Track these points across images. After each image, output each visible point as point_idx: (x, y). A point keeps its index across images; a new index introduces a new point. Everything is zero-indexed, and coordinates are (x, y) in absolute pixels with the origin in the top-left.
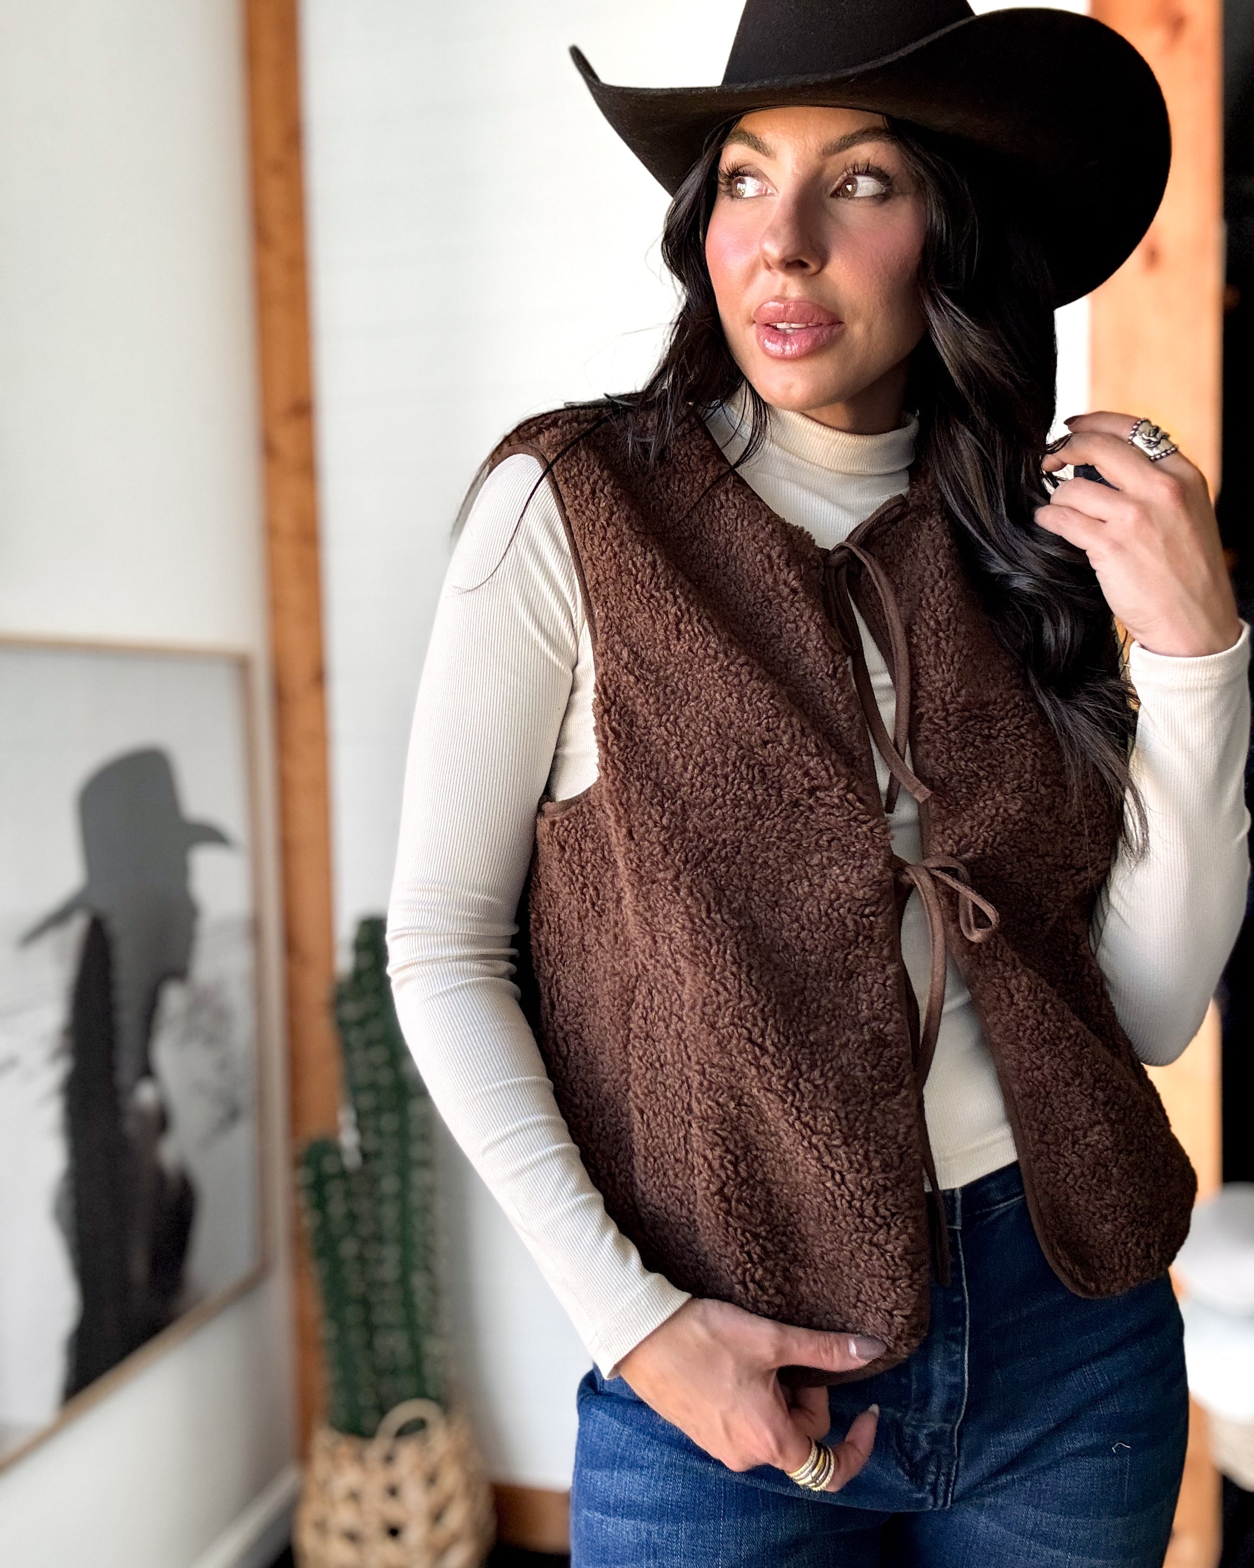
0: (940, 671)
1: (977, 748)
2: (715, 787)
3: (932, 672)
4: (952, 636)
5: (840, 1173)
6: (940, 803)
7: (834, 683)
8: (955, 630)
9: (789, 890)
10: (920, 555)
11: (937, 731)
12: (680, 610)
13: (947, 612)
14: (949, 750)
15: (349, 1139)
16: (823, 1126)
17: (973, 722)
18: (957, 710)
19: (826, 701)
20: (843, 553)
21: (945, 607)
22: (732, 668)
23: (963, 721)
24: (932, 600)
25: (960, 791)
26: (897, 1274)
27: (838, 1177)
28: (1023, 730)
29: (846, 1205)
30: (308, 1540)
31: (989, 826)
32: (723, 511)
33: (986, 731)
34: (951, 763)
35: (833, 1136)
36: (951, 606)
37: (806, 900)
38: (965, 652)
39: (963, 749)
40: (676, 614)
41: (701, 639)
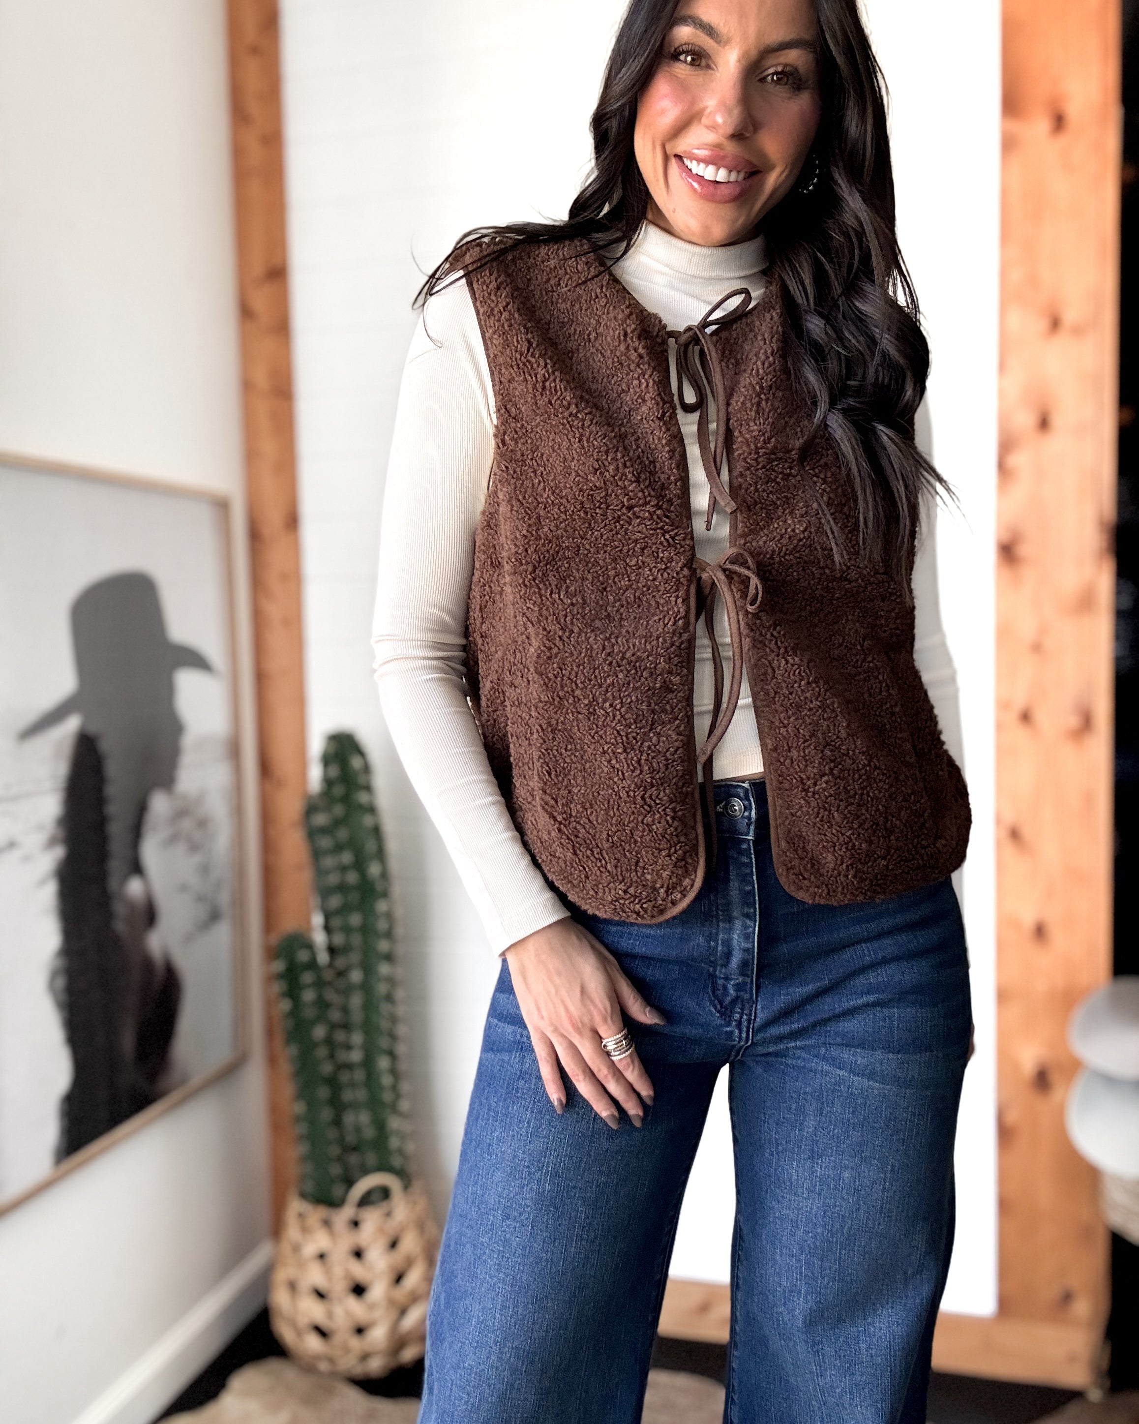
0: (758, 423)
1: (778, 483)
2: (560, 506)
3: (752, 424)
4: (771, 398)
5: (622, 771)
6: (745, 523)
7: (661, 424)
8: (774, 394)
9: (615, 582)
10: (759, 338)
11: (748, 469)
12: (548, 372)
13: (771, 380)
14: (756, 483)
15: (319, 938)
16: (610, 739)
17: (776, 463)
18: (766, 454)
19: (655, 437)
20: (691, 333)
21: (770, 377)
22: (579, 415)
23: (770, 461)
24: (761, 371)
25: (761, 515)
26: (661, 846)
27: (620, 773)
28: (817, 471)
29: (625, 796)
30: (281, 1299)
31: (779, 541)
32: (597, 300)
33: (788, 471)
34: (756, 494)
35: (618, 746)
36: (774, 377)
37: (627, 589)
38: (779, 411)
39: (767, 483)
40: (544, 376)
41: (559, 393)
